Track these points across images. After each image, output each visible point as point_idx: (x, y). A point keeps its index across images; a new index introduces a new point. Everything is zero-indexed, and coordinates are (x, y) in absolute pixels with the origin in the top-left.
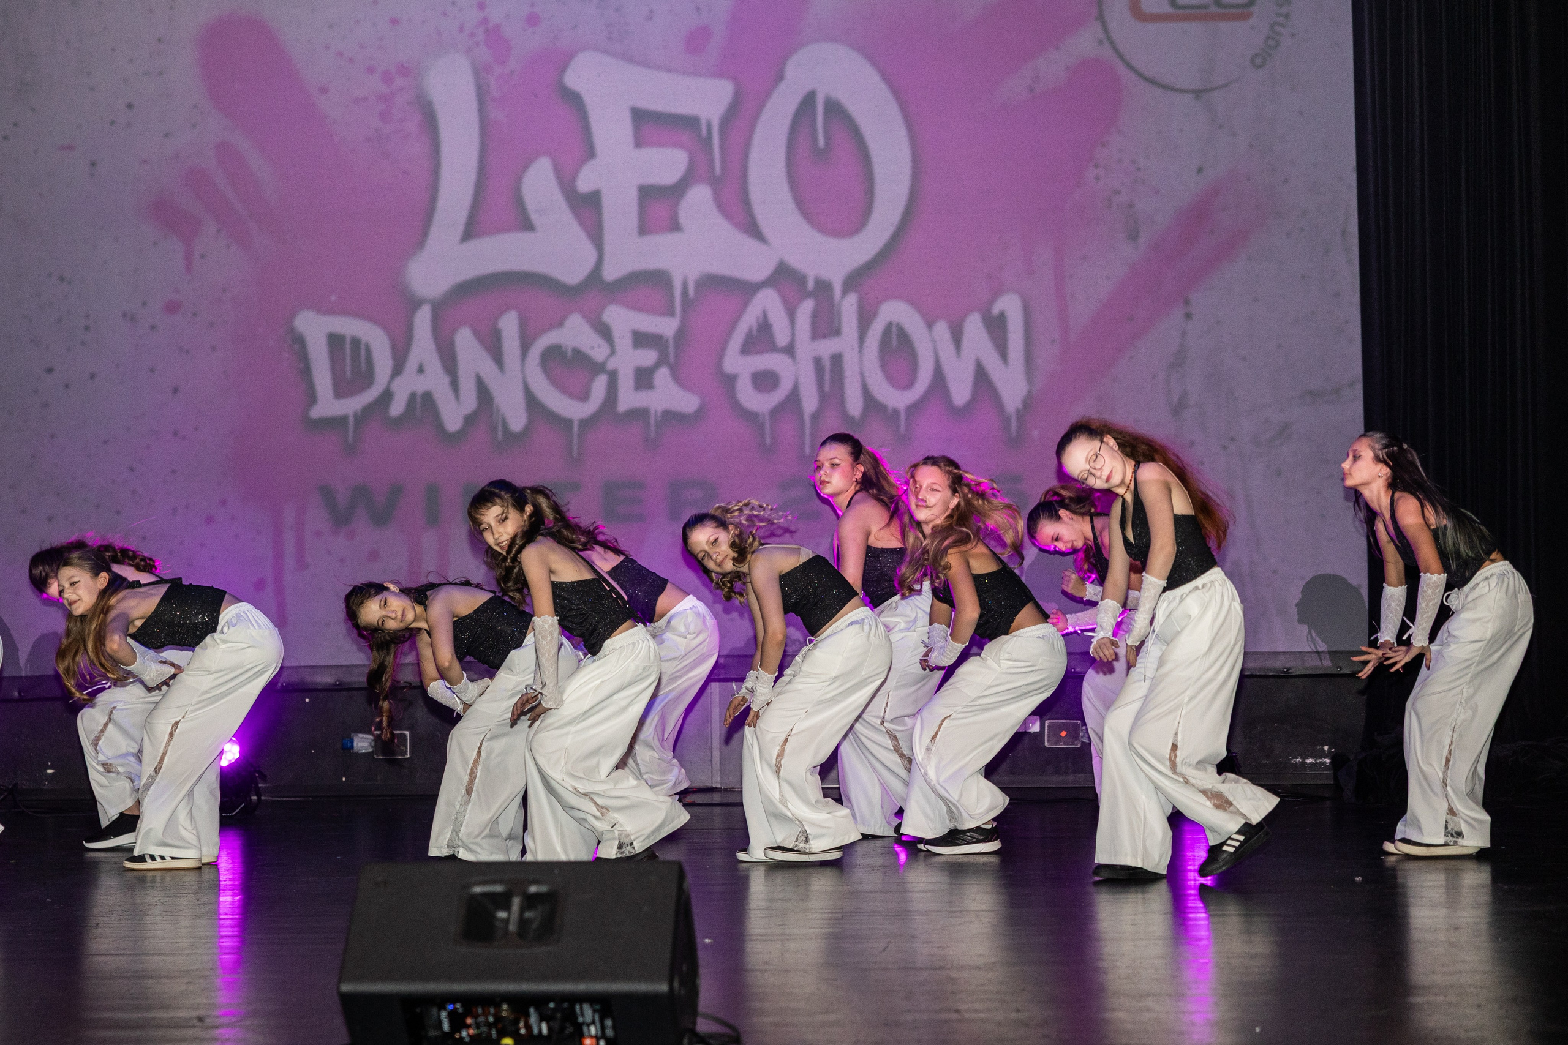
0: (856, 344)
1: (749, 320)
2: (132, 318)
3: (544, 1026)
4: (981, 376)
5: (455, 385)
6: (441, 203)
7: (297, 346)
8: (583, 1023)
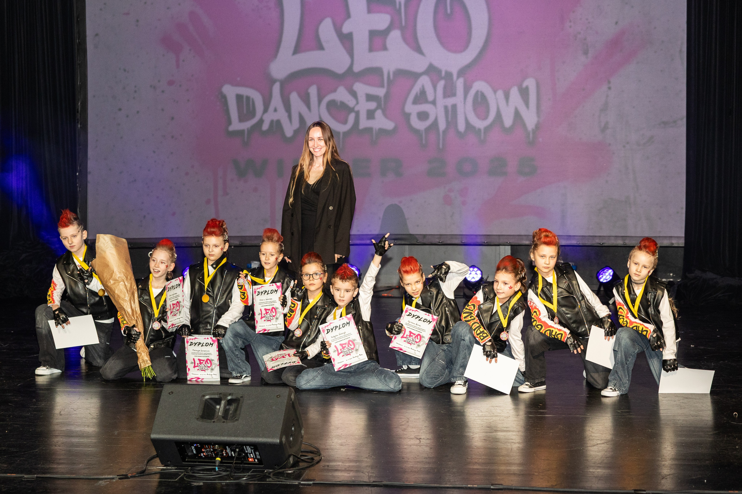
0: (462, 100)
1: (416, 89)
3: (233, 453)
4: (517, 115)
5: (290, 117)
7: (223, 100)
8: (248, 453)
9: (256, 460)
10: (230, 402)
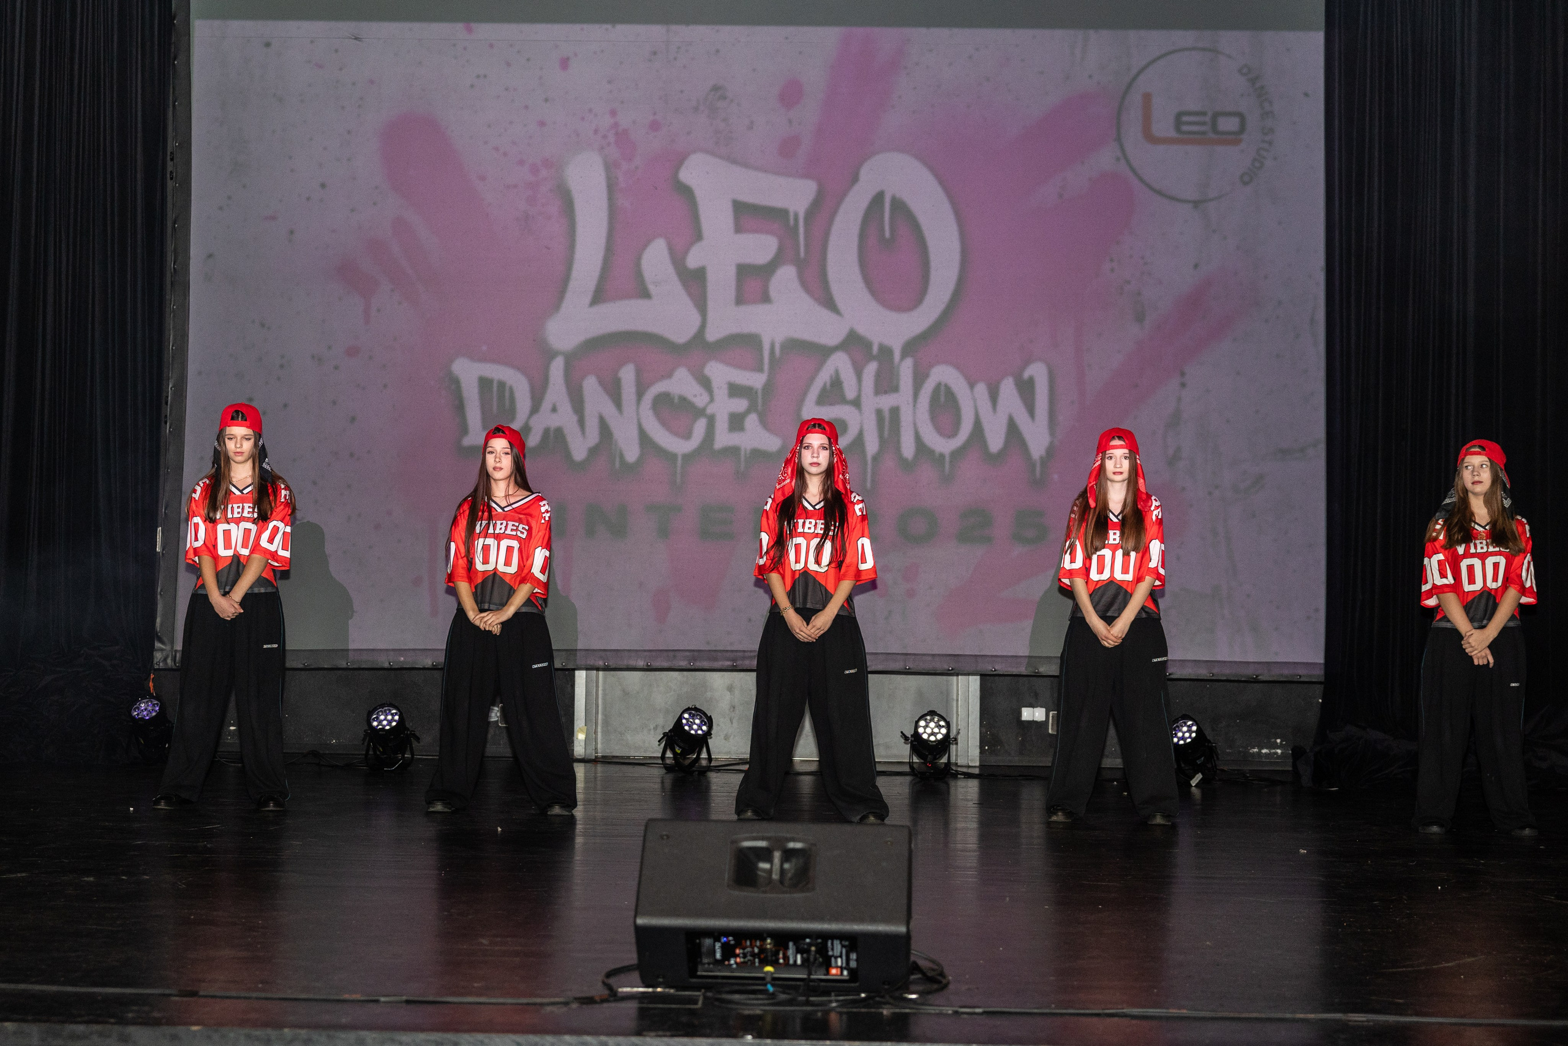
0: (911, 400)
1: (824, 377)
2: (320, 360)
3: (799, 957)
4: (1013, 429)
5: (581, 422)
6: (575, 274)
7: (453, 387)
8: (833, 956)
9: (845, 973)
10: (788, 854)
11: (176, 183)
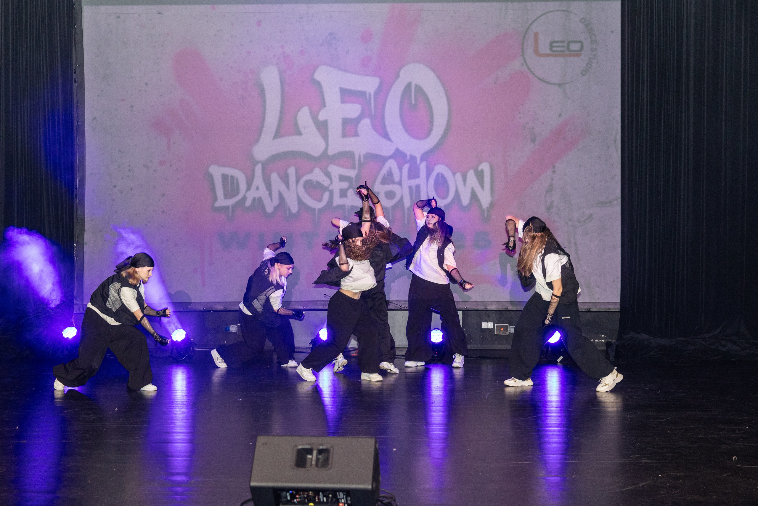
0: (425, 181)
1: (384, 171)
2: (147, 167)
3: (325, 499)
4: (474, 195)
5: (270, 195)
6: (266, 123)
7: (210, 178)
8: (339, 499)
9: (346, 505)
10: (320, 452)
11: (77, 84)
